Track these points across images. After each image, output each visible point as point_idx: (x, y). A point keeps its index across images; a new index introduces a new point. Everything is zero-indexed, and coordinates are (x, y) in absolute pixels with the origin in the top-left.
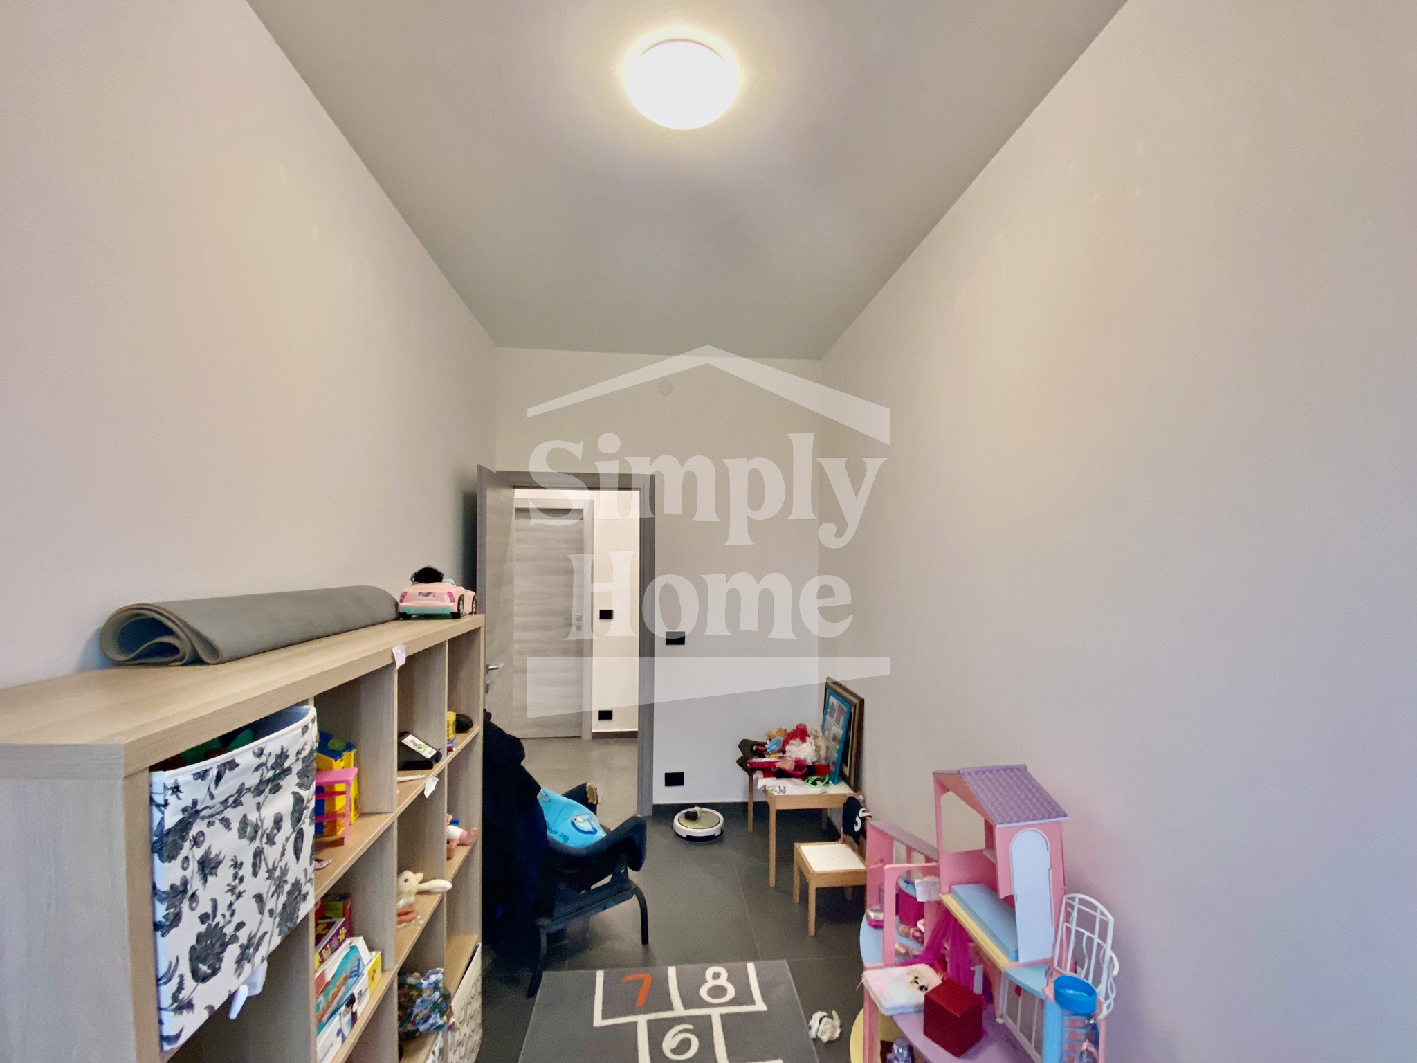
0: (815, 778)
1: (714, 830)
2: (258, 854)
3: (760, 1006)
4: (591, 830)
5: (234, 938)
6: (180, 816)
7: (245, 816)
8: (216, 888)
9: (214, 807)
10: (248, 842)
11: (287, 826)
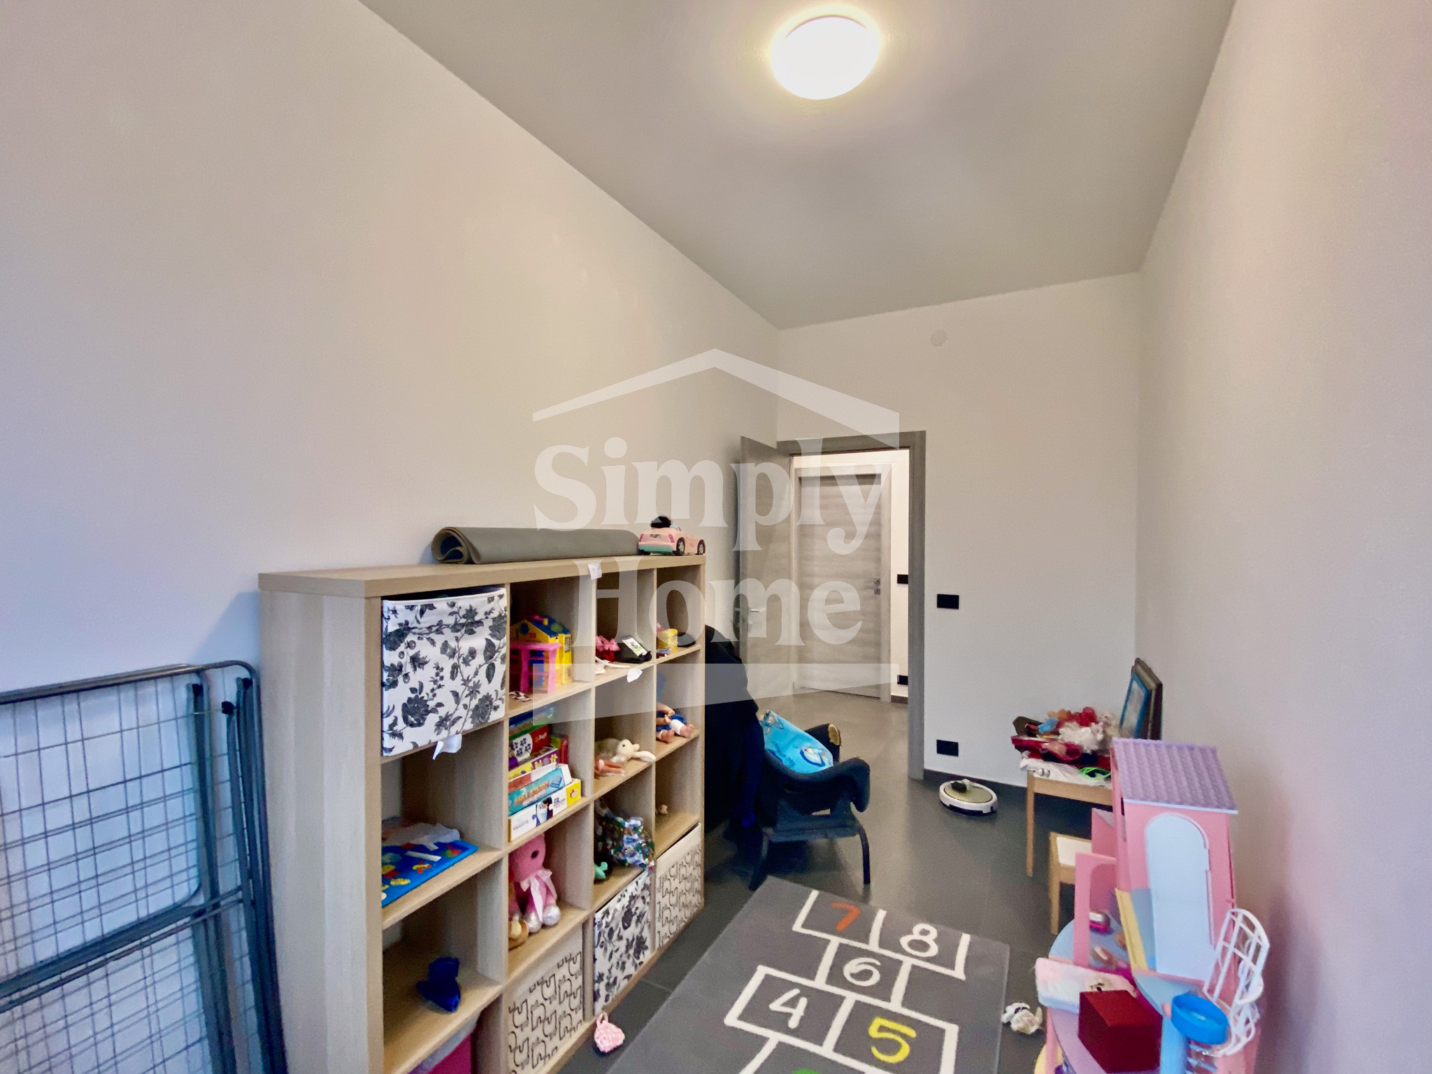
0: (1093, 769)
1: (983, 807)
2: (455, 668)
3: (959, 972)
4: (820, 762)
5: (434, 711)
6: (398, 627)
7: (446, 642)
8: (424, 676)
9: (421, 629)
10: (448, 658)
11: (480, 659)
